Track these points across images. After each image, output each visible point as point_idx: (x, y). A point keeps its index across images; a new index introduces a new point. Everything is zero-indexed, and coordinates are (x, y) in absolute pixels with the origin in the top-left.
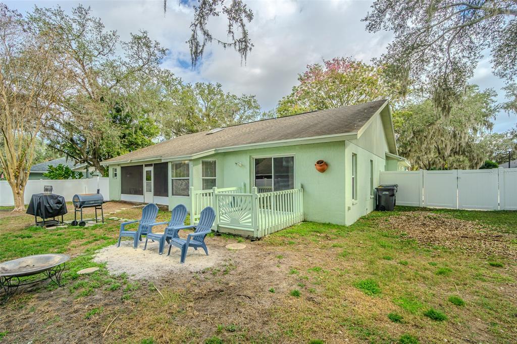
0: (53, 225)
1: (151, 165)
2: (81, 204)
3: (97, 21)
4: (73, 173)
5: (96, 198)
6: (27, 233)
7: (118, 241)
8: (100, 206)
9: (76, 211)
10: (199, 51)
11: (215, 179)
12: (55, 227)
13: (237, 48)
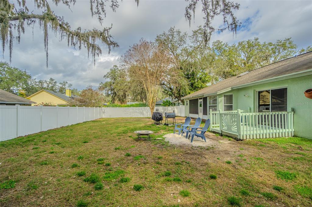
0: (159, 124)
1: (201, 99)
2: (168, 117)
3: (178, 31)
4: (171, 103)
5: (173, 114)
6: (151, 126)
7: (174, 131)
8: (174, 118)
9: (166, 119)
10: (208, 39)
11: (232, 105)
12: (159, 125)
13: (230, 29)
